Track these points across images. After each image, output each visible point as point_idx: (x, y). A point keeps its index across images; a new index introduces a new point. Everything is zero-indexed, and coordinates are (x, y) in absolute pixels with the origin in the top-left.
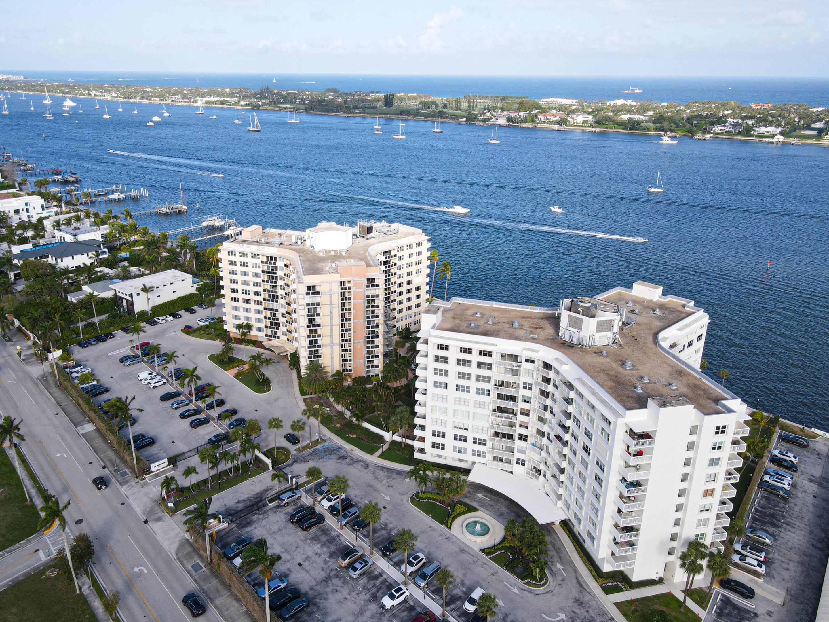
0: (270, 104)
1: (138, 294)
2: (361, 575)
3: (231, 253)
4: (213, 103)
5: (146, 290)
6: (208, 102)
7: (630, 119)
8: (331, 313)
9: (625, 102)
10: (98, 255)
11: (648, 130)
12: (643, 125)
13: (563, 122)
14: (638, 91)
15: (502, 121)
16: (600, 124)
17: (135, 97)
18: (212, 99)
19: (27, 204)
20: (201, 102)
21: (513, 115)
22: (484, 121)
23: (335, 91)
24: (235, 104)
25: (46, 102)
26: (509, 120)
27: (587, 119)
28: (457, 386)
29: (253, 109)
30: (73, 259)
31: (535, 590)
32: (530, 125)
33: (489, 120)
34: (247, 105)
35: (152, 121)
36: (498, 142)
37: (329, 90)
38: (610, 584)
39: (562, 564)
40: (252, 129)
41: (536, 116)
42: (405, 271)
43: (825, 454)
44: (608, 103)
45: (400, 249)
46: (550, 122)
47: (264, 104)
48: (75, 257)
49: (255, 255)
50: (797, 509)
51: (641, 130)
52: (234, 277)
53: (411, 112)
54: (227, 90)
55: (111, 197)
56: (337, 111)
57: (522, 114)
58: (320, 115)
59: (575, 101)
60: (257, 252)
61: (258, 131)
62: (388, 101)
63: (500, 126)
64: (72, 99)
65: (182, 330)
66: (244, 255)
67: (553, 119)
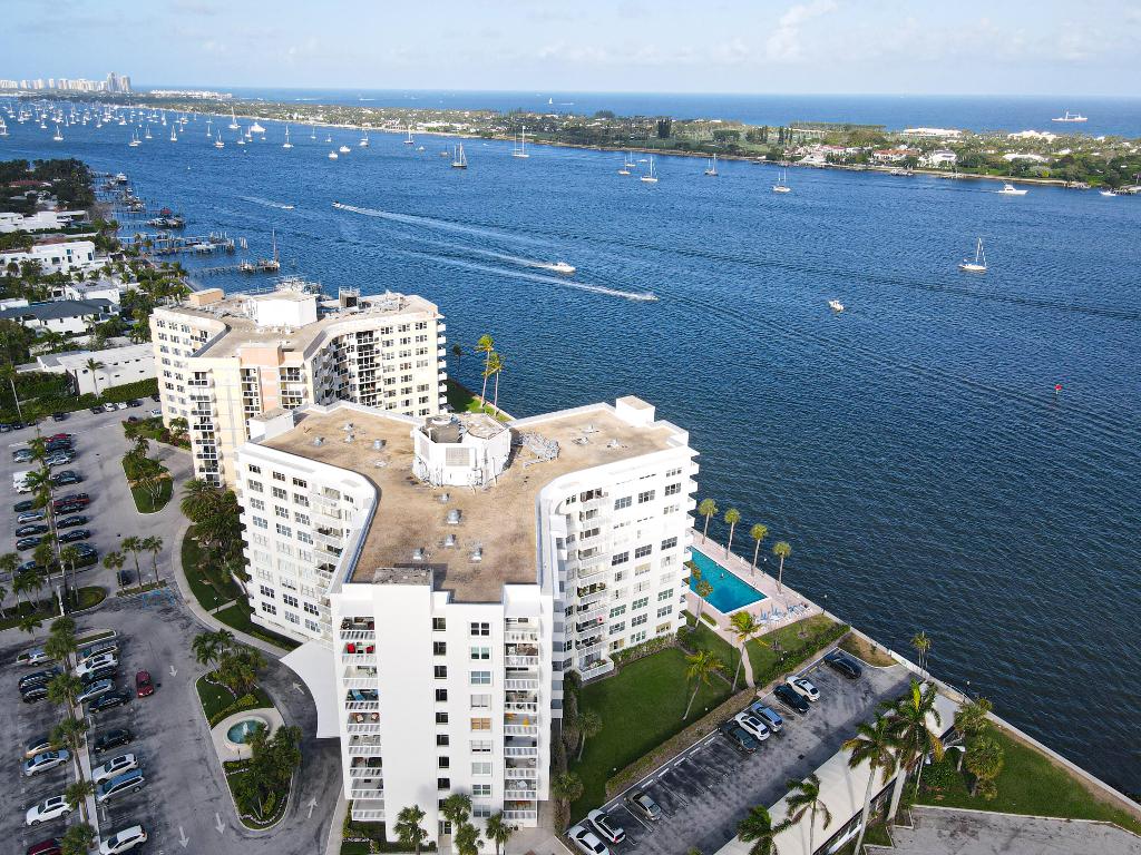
0: (507, 132)
1: (85, 372)
2: (36, 774)
3: (161, 324)
4: (437, 130)
5: (92, 365)
6: (429, 129)
7: (1015, 160)
8: (231, 411)
9: (1037, 135)
10: (97, 319)
11: (1040, 176)
12: (1032, 169)
13: (911, 162)
14: (1080, 119)
15: (819, 160)
16: (966, 166)
17: (343, 122)
18: (434, 124)
19: (68, 251)
20: (422, 128)
21: (835, 152)
22: (793, 159)
23: (609, 115)
24: (464, 131)
25: (232, 127)
26: (829, 158)
27: (948, 159)
28: (277, 525)
29: (482, 138)
30: (62, 321)
31: (248, 832)
32: (859, 167)
33: (801, 158)
34: (477, 133)
35: (338, 152)
36: (788, 190)
37: (601, 114)
38: (357, 840)
39: (320, 800)
40: (456, 164)
41: (870, 153)
42: (397, 361)
43: (879, 693)
44: (1009, 136)
45: (387, 331)
46: (891, 163)
47: (500, 132)
48: (65, 320)
49: (185, 329)
50: (751, 773)
51: (1030, 177)
52: (166, 356)
53: (692, 146)
54: (467, 114)
55: (198, 247)
56: (591, 143)
57: (850, 150)
58: (567, 148)
59: (956, 133)
60: (187, 324)
61: (464, 168)
62: (664, 130)
63: (813, 167)
64: (262, 124)
65: (124, 423)
66: (173, 326)
67: (895, 158)
